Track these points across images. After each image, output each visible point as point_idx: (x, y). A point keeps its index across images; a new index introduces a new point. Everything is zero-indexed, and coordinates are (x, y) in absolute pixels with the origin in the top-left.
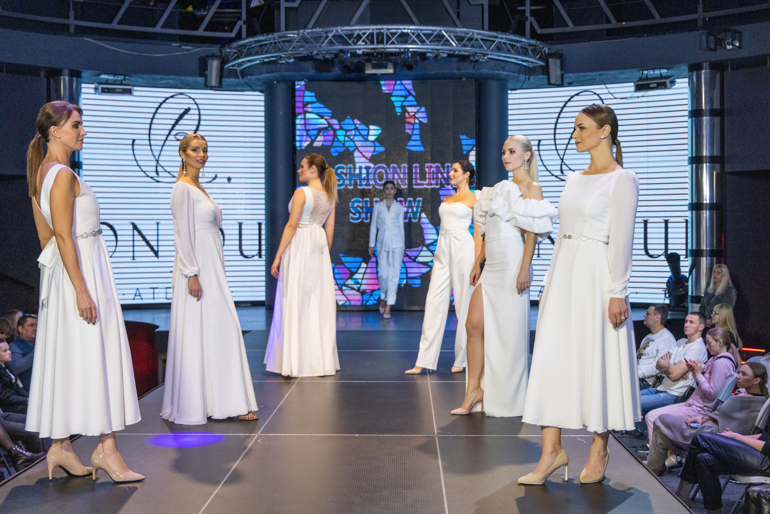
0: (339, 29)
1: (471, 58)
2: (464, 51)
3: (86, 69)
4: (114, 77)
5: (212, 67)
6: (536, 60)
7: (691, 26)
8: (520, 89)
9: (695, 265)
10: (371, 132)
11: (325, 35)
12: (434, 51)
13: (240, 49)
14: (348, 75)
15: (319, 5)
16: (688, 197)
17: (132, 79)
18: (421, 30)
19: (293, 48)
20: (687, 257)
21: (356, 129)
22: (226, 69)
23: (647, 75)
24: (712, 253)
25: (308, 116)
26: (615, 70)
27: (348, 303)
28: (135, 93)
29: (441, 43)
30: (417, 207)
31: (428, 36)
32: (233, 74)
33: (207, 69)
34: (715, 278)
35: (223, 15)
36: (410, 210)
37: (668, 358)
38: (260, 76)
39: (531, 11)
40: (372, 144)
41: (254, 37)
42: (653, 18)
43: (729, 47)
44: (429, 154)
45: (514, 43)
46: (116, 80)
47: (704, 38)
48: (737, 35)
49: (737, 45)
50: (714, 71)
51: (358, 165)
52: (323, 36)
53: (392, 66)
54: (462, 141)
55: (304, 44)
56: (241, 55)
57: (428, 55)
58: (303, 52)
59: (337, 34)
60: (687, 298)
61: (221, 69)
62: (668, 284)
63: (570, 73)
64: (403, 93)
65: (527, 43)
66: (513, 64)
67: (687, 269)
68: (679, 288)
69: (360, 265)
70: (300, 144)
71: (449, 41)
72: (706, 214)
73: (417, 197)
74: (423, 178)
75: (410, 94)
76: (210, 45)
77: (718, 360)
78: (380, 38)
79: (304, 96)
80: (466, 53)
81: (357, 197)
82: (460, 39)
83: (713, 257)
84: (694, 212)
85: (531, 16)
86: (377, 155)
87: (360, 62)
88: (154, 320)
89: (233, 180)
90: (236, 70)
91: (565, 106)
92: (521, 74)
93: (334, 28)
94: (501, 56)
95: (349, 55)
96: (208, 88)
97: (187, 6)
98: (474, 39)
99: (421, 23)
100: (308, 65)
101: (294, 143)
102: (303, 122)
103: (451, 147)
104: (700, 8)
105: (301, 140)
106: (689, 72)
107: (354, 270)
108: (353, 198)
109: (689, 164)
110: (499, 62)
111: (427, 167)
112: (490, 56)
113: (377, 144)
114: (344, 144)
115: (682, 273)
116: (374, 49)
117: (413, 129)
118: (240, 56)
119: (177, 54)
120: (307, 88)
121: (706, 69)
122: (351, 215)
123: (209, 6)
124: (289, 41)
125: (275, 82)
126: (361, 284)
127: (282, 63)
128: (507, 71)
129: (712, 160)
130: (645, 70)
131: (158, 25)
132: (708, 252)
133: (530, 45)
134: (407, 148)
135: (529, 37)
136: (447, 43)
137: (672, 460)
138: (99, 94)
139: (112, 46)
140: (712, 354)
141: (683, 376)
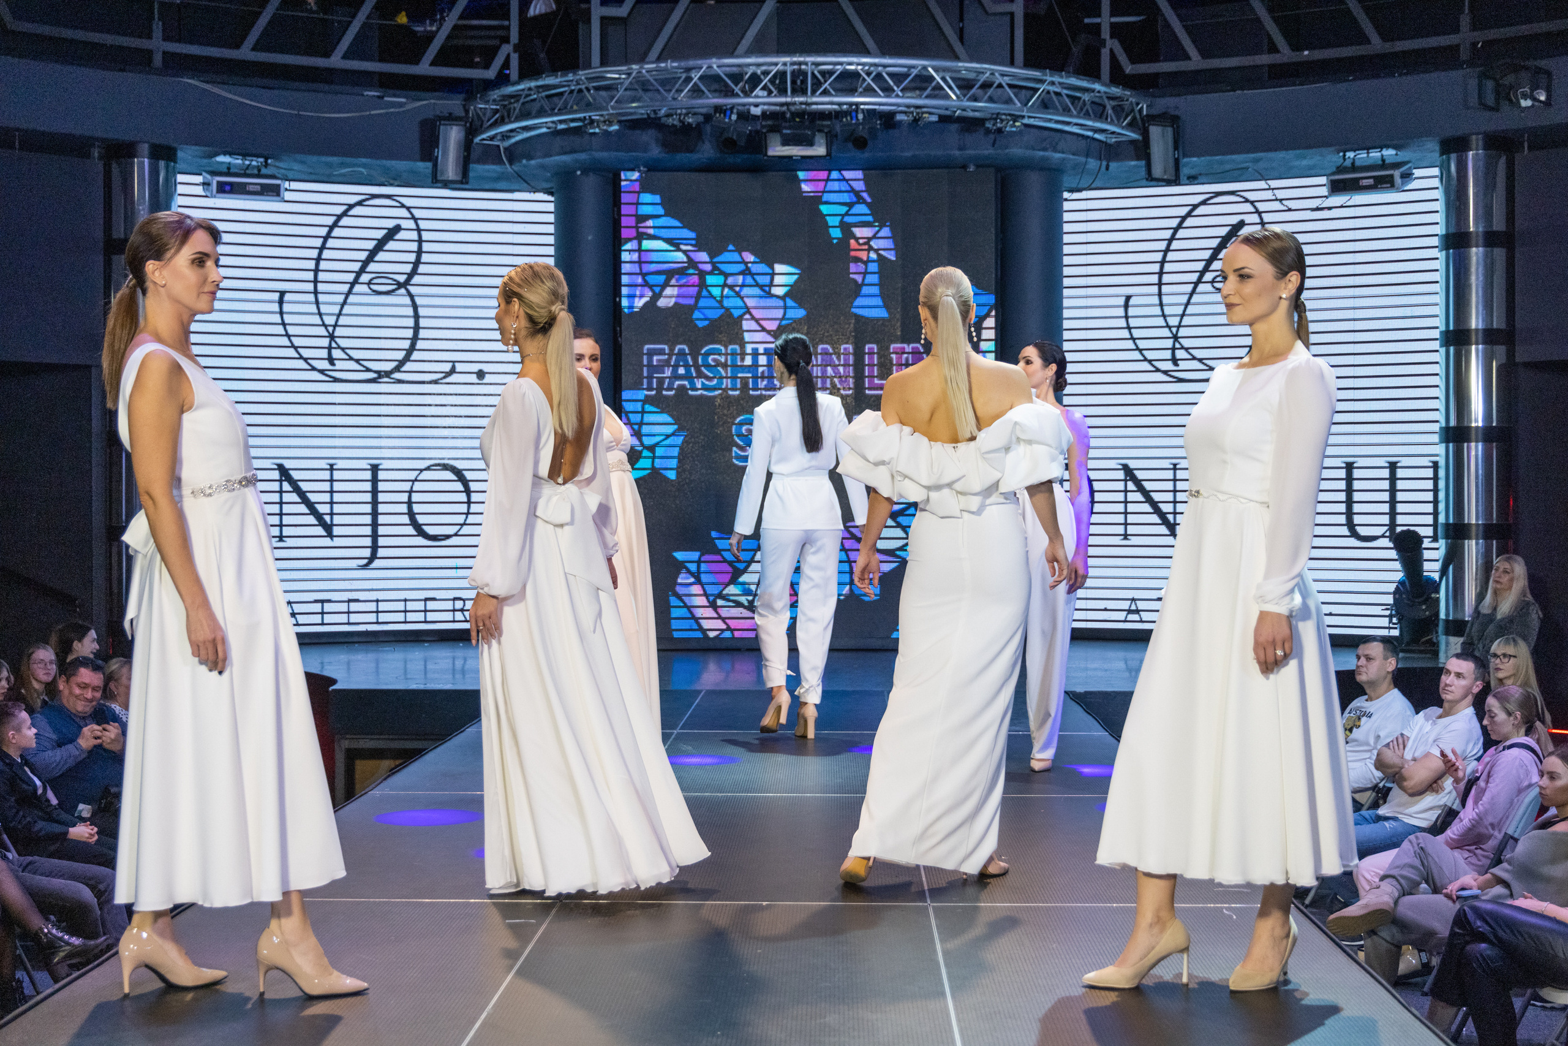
0: (715, 62)
2: (974, 110)
3: (187, 143)
4: (244, 159)
5: (446, 141)
6: (1123, 128)
7: (1447, 58)
8: (1090, 188)
9: (1453, 558)
10: (778, 280)
11: (684, 76)
13: (506, 103)
14: (731, 159)
15: (673, 10)
16: (1440, 416)
17: (281, 165)
18: (885, 66)
19: (616, 102)
20: (1435, 539)
21: (746, 272)
22: (477, 144)
23: (1354, 159)
24: (1489, 532)
25: (647, 244)
26: (1287, 149)
27: (728, 634)
28: (288, 196)
29: (925, 94)
31: (898, 78)
33: (437, 146)
34: (1497, 582)
35: (472, 33)
37: (1401, 747)
38: (547, 161)
39: (1113, 26)
40: (781, 303)
41: (536, 80)
42: (1369, 42)
43: (1526, 103)
44: (899, 324)
45: (1078, 94)
46: (248, 167)
47: (1473, 83)
48: (1543, 79)
49: (1543, 98)
50: (1495, 153)
51: (749, 348)
52: (679, 78)
53: (823, 141)
55: (641, 93)
56: (508, 117)
57: (899, 117)
58: (637, 109)
59: (712, 73)
60: (1437, 625)
61: (467, 145)
62: (1397, 596)
63: (1194, 157)
64: (846, 198)
65: (1105, 93)
66: (1075, 137)
67: (1437, 566)
68: (1421, 604)
70: (629, 302)
71: (942, 88)
72: (1475, 451)
75: (860, 200)
76: (442, 94)
77: (1507, 752)
78: (799, 82)
79: (638, 204)
80: (977, 114)
82: (965, 85)
83: (1493, 539)
84: (1451, 445)
85: (1112, 37)
86: (791, 324)
87: (757, 132)
88: (322, 668)
89: (488, 379)
90: (498, 146)
91: (1180, 226)
92: (1092, 158)
93: (704, 61)
94: (1050, 120)
95: (734, 117)
96: (440, 185)
97: (397, 12)
98: (995, 85)
99: (883, 53)
100: (648, 137)
101: (618, 299)
102: (635, 256)
104: (1465, 20)
105: (631, 293)
106: (1442, 154)
107: (741, 566)
108: (738, 415)
109: (1441, 346)
110: (1046, 133)
111: (894, 352)
112: (1026, 121)
113: (790, 303)
114: (720, 302)
116: (787, 104)
117: (865, 273)
118: (507, 120)
119: (372, 112)
120: (646, 186)
121: (1477, 149)
122: (734, 449)
123: (441, 14)
124: (607, 88)
125: (579, 173)
127: (594, 133)
128: (1063, 153)
129: (1490, 337)
130: (1349, 151)
131: (336, 51)
132: (1481, 528)
133: (1110, 98)
134: (854, 310)
135: (1108, 81)
136: (937, 92)
137: (1410, 960)
138: (212, 196)
139: (241, 96)
140: (1494, 737)
141: (1433, 785)
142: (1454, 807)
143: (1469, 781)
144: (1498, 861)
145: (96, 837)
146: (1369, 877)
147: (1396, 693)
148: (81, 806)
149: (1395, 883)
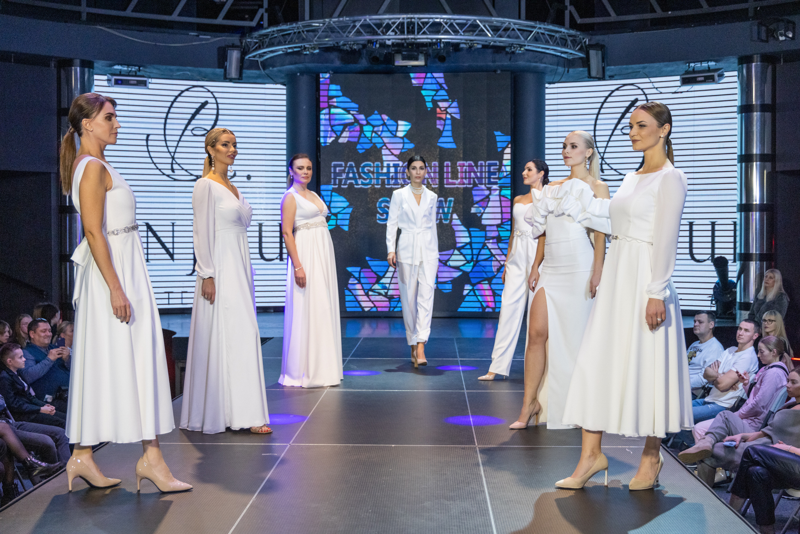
0: (368, 18)
1: (507, 50)
2: (500, 42)
3: (99, 59)
4: (128, 67)
5: (231, 58)
6: (576, 51)
7: (741, 16)
8: (559, 82)
9: (744, 270)
10: (400, 128)
11: (352, 24)
12: (468, 42)
13: (261, 38)
14: (376, 67)
16: (737, 198)
17: (147, 70)
18: (454, 20)
19: (317, 38)
20: (735, 261)
21: (384, 124)
22: (247, 60)
23: (694, 67)
24: (762, 258)
25: (333, 111)
26: (660, 62)
27: (374, 309)
28: (150, 86)
29: (476, 33)
30: (449, 207)
31: (461, 25)
32: (254, 65)
33: (226, 61)
34: (767, 283)
35: (244, 3)
36: (441, 211)
37: (717, 367)
38: (283, 68)
40: (401, 141)
41: (277, 26)
42: (702, 7)
43: (782, 38)
44: (462, 151)
45: (553, 34)
46: (130, 71)
47: (755, 28)
48: (791, 26)
49: (791, 36)
50: (766, 64)
51: (385, 164)
52: (350, 26)
53: (423, 58)
54: (497, 137)
55: (330, 33)
56: (263, 45)
57: (462, 46)
58: (328, 41)
59: (366, 23)
60: (735, 305)
61: (242, 60)
62: (715, 290)
63: (612, 66)
64: (435, 87)
65: (567, 33)
66: (551, 56)
67: (735, 274)
68: (727, 294)
69: (388, 269)
70: (324, 140)
71: (484, 31)
72: (755, 216)
73: (449, 197)
74: (455, 176)
75: (442, 88)
76: (229, 34)
77: (770, 370)
78: (411, 28)
79: (328, 90)
80: (502, 44)
81: (384, 196)
82: (495, 29)
83: (764, 261)
84: (743, 213)
85: (571, 4)
86: (406, 152)
87: (390, 53)
88: (169, 326)
89: (252, 179)
90: (257, 61)
91: (605, 101)
92: (560, 66)
93: (362, 17)
94: (539, 47)
95: (378, 46)
96: (227, 80)
98: (511, 29)
99: (454, 12)
100: (333, 56)
101: (318, 139)
102: (327, 117)
103: (485, 144)
105: (326, 135)
106: (739, 64)
107: (381, 274)
108: (380, 198)
109: (738, 163)
110: (537, 54)
111: (459, 166)
112: (527, 48)
113: (406, 140)
114: (371, 140)
115: (729, 279)
116: (405, 39)
117: (445, 125)
118: (262, 47)
119: (194, 43)
120: (333, 81)
121: (757, 62)
122: (378, 215)
124: (313, 31)
125: (298, 74)
126: (388, 289)
127: (306, 54)
128: (545, 63)
129: (763, 158)
130: (692, 62)
131: (175, 12)
132: (758, 255)
133: (570, 36)
134: (438, 144)
135: (568, 26)
136: (481, 33)
137: (720, 475)
138: (112, 86)
139: (126, 34)
140: (763, 363)
141: (733, 387)
142: (744, 397)
143: (751, 384)
144: (766, 425)
145: (55, 411)
146: (700, 433)
147: (714, 339)
148: (47, 396)
149: (713, 436)
